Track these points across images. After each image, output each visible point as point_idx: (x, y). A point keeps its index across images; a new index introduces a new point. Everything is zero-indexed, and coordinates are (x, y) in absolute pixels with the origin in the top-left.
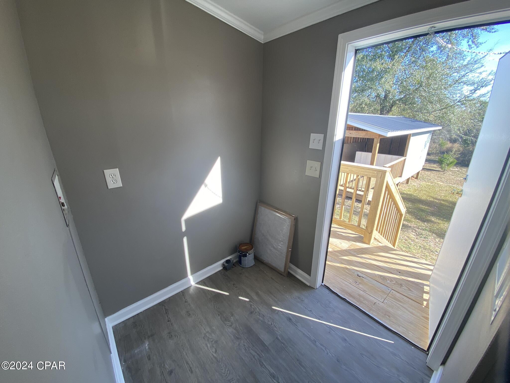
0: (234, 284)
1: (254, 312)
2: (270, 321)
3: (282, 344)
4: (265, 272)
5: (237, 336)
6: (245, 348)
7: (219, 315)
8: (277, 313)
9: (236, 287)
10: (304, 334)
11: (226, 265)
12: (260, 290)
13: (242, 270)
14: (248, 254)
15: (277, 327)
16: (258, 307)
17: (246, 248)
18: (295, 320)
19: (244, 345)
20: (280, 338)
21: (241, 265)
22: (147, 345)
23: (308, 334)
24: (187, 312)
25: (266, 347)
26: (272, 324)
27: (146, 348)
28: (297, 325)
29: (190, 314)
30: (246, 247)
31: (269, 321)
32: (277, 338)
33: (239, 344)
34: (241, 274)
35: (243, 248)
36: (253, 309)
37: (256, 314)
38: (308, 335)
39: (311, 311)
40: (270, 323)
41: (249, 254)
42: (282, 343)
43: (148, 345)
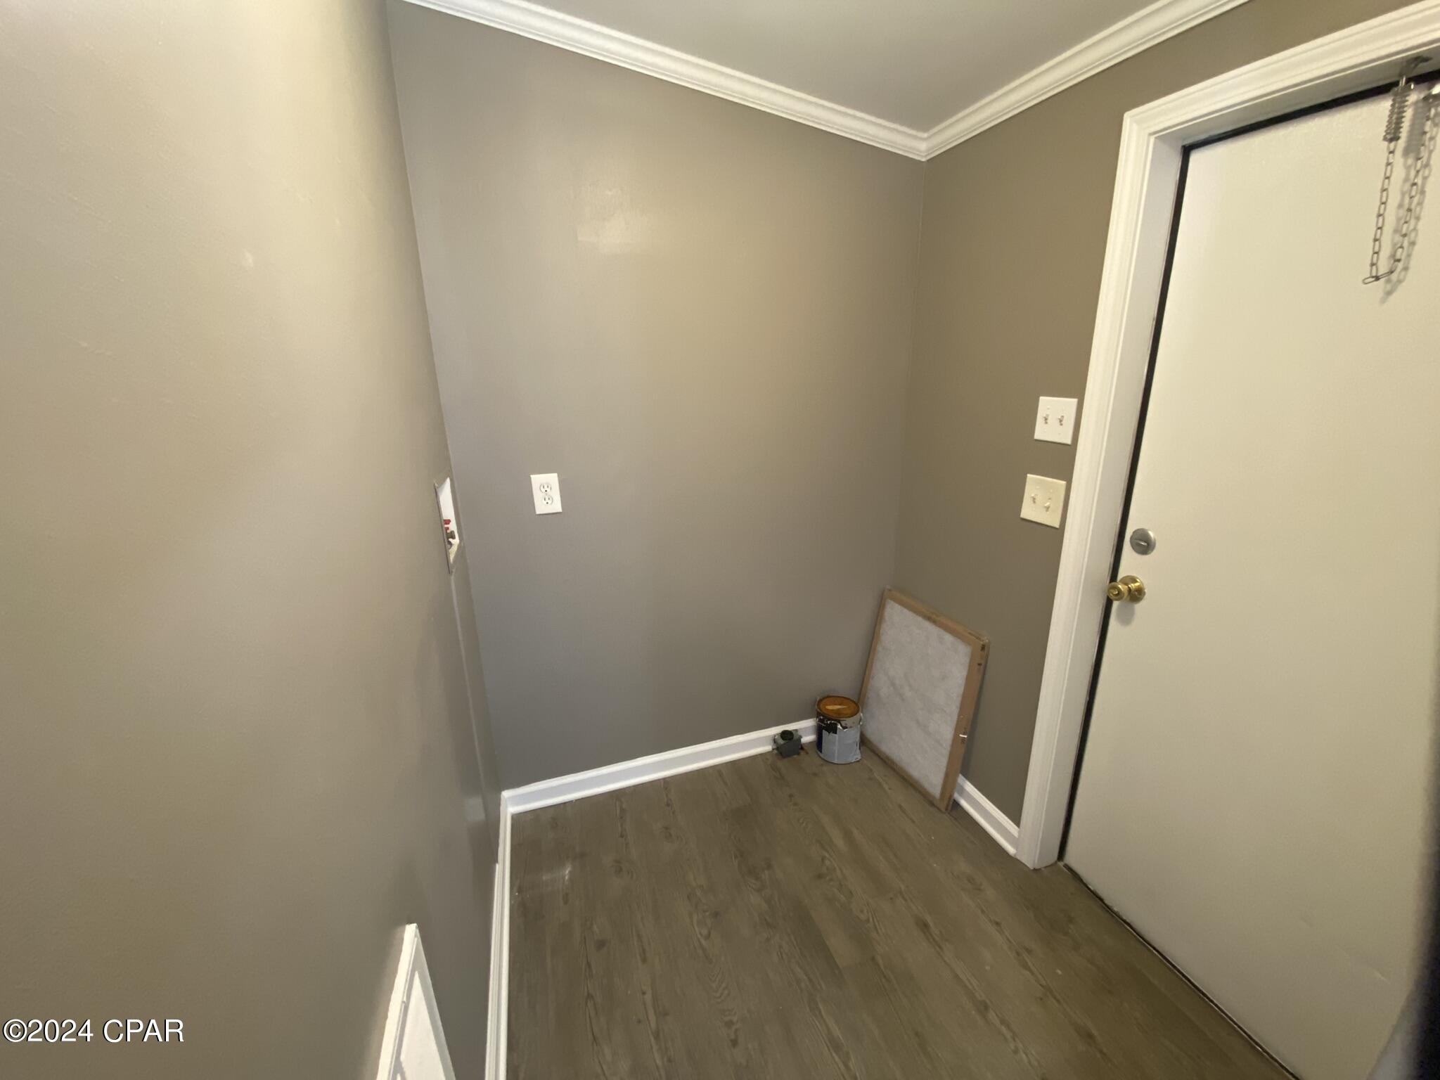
0: (791, 796)
1: (828, 878)
2: (865, 911)
3: (884, 980)
4: (886, 787)
5: (767, 918)
6: (781, 954)
7: (736, 857)
8: (891, 899)
9: (795, 804)
10: (956, 976)
11: (781, 742)
12: (858, 829)
13: (822, 765)
14: (839, 726)
15: (879, 931)
16: (840, 869)
17: (839, 709)
18: (941, 932)
19: (780, 947)
20: (881, 962)
21: (821, 752)
22: (567, 872)
23: (969, 981)
24: (667, 828)
25: (837, 972)
26: (868, 921)
27: (564, 877)
28: (940, 947)
29: (671, 835)
30: (839, 707)
31: (862, 911)
32: (873, 959)
33: (768, 940)
34: (815, 774)
35: (830, 707)
36: (828, 869)
37: (831, 883)
38: (968, 984)
39: (997, 924)
40: (863, 917)
41: (844, 728)
42: (885, 977)
43: (570, 872)
